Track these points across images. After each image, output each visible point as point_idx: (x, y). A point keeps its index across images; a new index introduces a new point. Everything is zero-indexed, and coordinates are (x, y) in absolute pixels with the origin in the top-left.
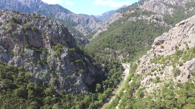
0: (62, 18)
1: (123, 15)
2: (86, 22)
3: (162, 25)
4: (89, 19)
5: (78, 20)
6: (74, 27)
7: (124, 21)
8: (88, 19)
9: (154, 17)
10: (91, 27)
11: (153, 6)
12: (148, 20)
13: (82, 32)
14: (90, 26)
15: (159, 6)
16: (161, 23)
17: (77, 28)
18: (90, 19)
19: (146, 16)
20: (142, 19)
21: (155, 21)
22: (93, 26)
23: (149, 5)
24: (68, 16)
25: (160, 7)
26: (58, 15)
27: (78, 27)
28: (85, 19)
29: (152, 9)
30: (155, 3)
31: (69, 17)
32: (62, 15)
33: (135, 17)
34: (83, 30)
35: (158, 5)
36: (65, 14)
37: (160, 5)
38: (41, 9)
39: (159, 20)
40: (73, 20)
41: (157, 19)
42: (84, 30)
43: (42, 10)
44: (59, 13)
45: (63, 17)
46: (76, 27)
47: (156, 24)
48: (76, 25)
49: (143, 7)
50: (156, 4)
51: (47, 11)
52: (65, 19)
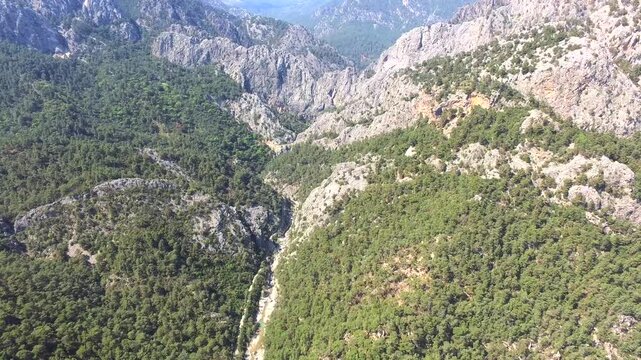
0: (178, 56)
1: (439, 112)
2: (275, 80)
3: (623, 214)
4: (289, 67)
5: (244, 71)
6: (227, 106)
7: (442, 156)
8: (283, 64)
9: (589, 174)
10: (296, 98)
11: (580, 85)
12: (557, 181)
13: (259, 127)
14: (291, 94)
15: (605, 88)
16: (619, 203)
17: (238, 110)
18: (293, 67)
19: (549, 155)
20: (531, 170)
21: (591, 195)
22: (302, 96)
23: (562, 79)
24: (201, 51)
25: (609, 92)
26: (163, 44)
27: (244, 106)
28: (272, 66)
29: (573, 100)
30: (590, 72)
31: (208, 55)
32: (177, 46)
33: (495, 152)
34: (261, 121)
35: (602, 83)
36: (192, 42)
37: (611, 82)
38: (92, 12)
39: (610, 191)
40: (222, 68)
41: (600, 187)
42: (269, 121)
43: (96, 20)
44: (165, 35)
45: (182, 53)
46: (235, 106)
47: (592, 209)
48: (236, 97)
49: (532, 85)
50: (593, 76)
51: (117, 24)
52: (189, 62)
